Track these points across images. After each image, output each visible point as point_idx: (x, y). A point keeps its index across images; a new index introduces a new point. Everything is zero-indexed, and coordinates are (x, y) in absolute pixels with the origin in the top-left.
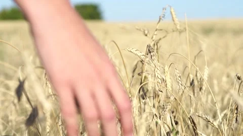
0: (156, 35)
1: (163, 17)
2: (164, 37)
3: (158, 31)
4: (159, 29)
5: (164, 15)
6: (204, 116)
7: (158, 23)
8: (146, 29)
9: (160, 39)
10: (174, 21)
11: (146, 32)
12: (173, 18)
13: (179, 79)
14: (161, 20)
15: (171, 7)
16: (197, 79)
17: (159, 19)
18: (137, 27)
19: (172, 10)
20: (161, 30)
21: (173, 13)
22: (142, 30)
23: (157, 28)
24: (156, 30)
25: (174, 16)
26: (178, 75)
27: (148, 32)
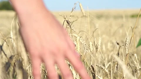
0: (70, 19)
1: (75, 9)
2: (76, 20)
3: (71, 17)
4: (72, 15)
5: (75, 7)
6: (99, 66)
7: (71, 12)
8: (65, 15)
9: (74, 21)
10: (81, 11)
11: (65, 17)
12: (81, 9)
13: (85, 46)
14: (73, 11)
15: (79, 3)
16: (95, 45)
17: (72, 10)
18: (60, 14)
19: (81, 5)
20: (73, 16)
21: (81, 6)
22: (63, 16)
23: (71, 15)
24: (71, 16)
25: (82, 8)
26: (85, 44)
27: (66, 17)
